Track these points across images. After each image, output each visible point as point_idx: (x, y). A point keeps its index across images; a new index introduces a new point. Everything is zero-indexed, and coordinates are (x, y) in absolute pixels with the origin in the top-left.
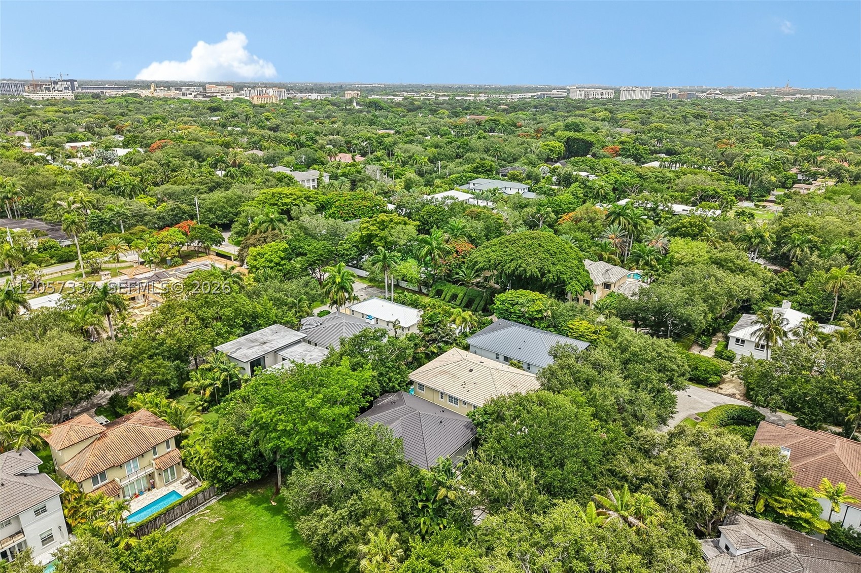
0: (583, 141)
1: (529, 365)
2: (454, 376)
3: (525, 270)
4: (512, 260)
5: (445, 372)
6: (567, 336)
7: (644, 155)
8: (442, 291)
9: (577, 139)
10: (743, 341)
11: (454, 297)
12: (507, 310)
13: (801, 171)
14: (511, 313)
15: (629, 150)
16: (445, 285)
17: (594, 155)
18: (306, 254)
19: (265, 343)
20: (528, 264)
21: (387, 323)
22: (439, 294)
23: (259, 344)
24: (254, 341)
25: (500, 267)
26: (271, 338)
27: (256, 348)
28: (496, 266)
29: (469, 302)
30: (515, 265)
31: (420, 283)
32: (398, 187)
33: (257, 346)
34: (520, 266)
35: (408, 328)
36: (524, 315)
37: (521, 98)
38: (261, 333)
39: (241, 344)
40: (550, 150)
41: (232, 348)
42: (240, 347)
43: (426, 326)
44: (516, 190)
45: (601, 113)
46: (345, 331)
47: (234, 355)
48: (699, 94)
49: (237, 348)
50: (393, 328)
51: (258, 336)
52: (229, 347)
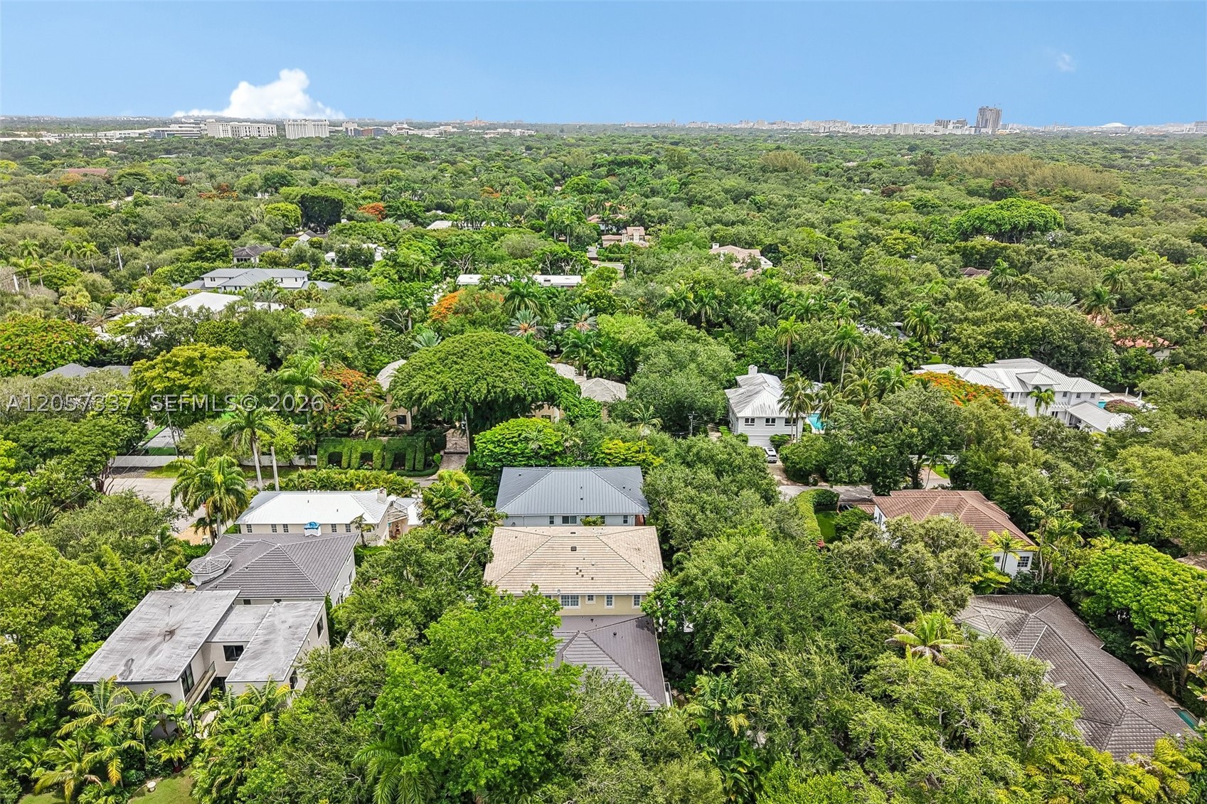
0: (326, 199)
1: (603, 517)
2: (555, 565)
3: (504, 392)
4: (477, 380)
5: (541, 565)
6: (606, 465)
7: (420, 214)
8: (340, 455)
9: (317, 198)
10: (753, 420)
11: (366, 458)
12: (508, 453)
13: (603, 220)
14: (515, 455)
15: (398, 208)
16: (341, 443)
17: (350, 218)
18: (67, 451)
19: (171, 633)
20: (505, 382)
21: (348, 526)
22: (335, 460)
23: (160, 638)
24: (143, 637)
25: (462, 395)
26: (171, 620)
27: (166, 648)
28: (456, 393)
29: (395, 460)
30: (485, 386)
31: (294, 451)
32: (83, 300)
33: (161, 643)
34: (494, 387)
35: (378, 525)
36: (537, 454)
37: (125, 138)
38: (141, 619)
39: (123, 653)
40: (283, 216)
41: (113, 667)
42: (127, 658)
43: (439, 508)
44: (292, 280)
45: (297, 159)
46: (295, 559)
47: (135, 677)
48: (386, 129)
49: (124, 662)
50: (359, 531)
51: (141, 626)
52: (105, 667)
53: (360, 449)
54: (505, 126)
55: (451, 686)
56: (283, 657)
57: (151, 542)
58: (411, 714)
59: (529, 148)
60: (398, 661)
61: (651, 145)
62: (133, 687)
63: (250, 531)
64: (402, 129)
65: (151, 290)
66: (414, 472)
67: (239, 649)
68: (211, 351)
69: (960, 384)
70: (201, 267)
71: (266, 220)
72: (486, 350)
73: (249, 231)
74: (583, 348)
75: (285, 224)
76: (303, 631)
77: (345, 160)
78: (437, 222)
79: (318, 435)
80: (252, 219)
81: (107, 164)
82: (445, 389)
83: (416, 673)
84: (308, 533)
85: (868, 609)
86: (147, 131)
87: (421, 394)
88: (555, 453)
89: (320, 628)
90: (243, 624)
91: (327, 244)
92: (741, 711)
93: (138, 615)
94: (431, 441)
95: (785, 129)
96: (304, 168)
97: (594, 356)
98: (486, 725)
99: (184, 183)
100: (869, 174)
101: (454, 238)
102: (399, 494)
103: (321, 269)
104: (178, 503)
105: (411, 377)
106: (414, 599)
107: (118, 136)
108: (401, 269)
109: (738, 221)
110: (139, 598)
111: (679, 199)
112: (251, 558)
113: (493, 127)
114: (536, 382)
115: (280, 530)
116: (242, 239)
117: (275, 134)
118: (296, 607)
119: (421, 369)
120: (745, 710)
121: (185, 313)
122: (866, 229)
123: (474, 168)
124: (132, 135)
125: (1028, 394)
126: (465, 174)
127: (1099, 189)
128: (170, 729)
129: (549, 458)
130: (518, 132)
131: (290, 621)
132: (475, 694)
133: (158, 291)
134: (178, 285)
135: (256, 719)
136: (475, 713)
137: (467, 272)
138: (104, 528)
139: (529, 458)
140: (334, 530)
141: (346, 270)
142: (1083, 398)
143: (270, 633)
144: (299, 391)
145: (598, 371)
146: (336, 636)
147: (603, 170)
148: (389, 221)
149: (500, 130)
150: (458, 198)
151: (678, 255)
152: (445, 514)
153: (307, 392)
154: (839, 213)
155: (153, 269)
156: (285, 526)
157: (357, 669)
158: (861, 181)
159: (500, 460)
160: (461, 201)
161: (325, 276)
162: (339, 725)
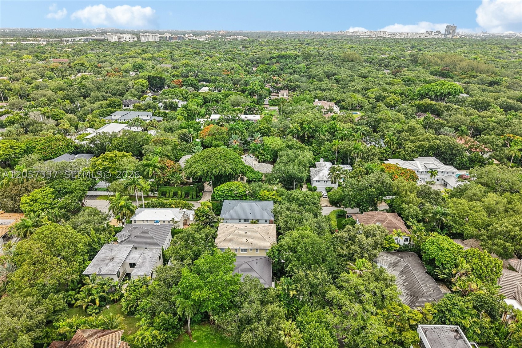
0: (159, 78)
1: (258, 220)
2: (239, 238)
3: (225, 171)
4: (215, 167)
5: (234, 238)
6: (261, 200)
8: (166, 192)
9: (155, 77)
10: (319, 181)
12: (226, 195)
13: (272, 87)
14: (228, 196)
15: (188, 82)
16: (166, 188)
17: (168, 86)
18: (72, 192)
19: (113, 259)
20: (225, 168)
21: (169, 221)
22: (164, 194)
23: (109, 260)
24: (104, 260)
25: (209, 173)
26: (112, 254)
27: (111, 264)
28: (207, 172)
29: (186, 194)
30: (218, 170)
31: (149, 191)
32: (67, 126)
33: (109, 262)
34: (221, 170)
35: (179, 221)
36: (236, 195)
37: (73, 41)
38: (102, 254)
39: (98, 265)
40: (142, 85)
41: (95, 270)
42: (99, 267)
43: (200, 217)
44: (146, 116)
45: (146, 55)
46: (152, 234)
47: (102, 273)
48: (183, 36)
49: (98, 268)
50: (173, 223)
51: (103, 256)
52: (93, 269)
53: (173, 190)
54: (234, 34)
55: (201, 279)
56: (149, 267)
57: (104, 227)
58: (189, 288)
59: (244, 47)
60: (185, 272)
61: (297, 46)
62: (103, 276)
63: (135, 222)
64: (190, 36)
65: (92, 121)
66: (192, 199)
67: (134, 265)
68: (119, 153)
69: (399, 169)
70: (111, 111)
71: (134, 87)
72: (219, 156)
73: (128, 92)
74: (257, 151)
75: (142, 89)
76: (155, 259)
77: (166, 55)
78: (204, 88)
79: (158, 185)
80: (129, 86)
81: (68, 57)
82: (203, 170)
83: (191, 275)
84: (155, 224)
85: (343, 256)
86: (82, 38)
87: (195, 172)
88: (243, 195)
89: (160, 258)
90: (135, 256)
91: (159, 99)
92: (294, 290)
93: (101, 252)
94: (199, 188)
95: (358, 36)
96: (149, 59)
97: (261, 153)
98: (211, 292)
99: (100, 68)
100: (389, 62)
101: (210, 96)
102: (187, 209)
103: (158, 111)
104: (111, 212)
105: (191, 166)
106: (191, 250)
107: (70, 40)
108: (188, 112)
109: (327, 89)
110: (101, 246)
111: (305, 76)
112: (136, 233)
113: (229, 35)
114: (237, 168)
115: (146, 223)
116: (126, 96)
117: (136, 40)
118: (152, 251)
119: (195, 162)
120: (296, 289)
121: (107, 134)
122: (380, 93)
123: (220, 58)
124: (76, 40)
125: (428, 172)
126: (216, 62)
127: (487, 72)
128: (113, 289)
129: (241, 197)
130: (240, 38)
131: (150, 256)
132: (208, 282)
133: (95, 121)
134: (102, 118)
135: (141, 287)
136: (208, 288)
137: (215, 113)
138: (88, 222)
139: (233, 197)
140: (164, 223)
141: (167, 111)
142: (449, 174)
143: (144, 260)
144: (151, 169)
145: (262, 160)
146: (165, 261)
147: (274, 60)
148: (184, 87)
149: (232, 37)
150: (212, 76)
151: (300, 107)
152: (202, 219)
153: (154, 170)
154: (371, 85)
155: (92, 111)
156: (147, 221)
157: (172, 273)
158: (385, 65)
159: (223, 197)
160: (213, 77)
161: (159, 115)
162: (167, 290)
